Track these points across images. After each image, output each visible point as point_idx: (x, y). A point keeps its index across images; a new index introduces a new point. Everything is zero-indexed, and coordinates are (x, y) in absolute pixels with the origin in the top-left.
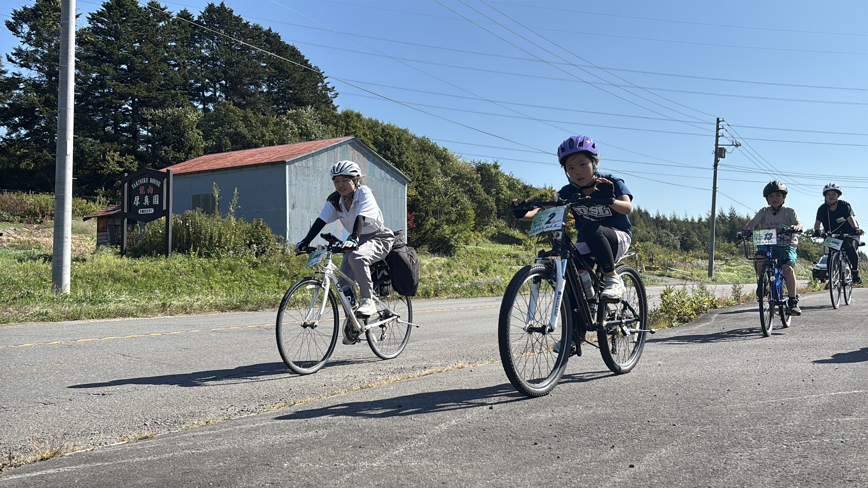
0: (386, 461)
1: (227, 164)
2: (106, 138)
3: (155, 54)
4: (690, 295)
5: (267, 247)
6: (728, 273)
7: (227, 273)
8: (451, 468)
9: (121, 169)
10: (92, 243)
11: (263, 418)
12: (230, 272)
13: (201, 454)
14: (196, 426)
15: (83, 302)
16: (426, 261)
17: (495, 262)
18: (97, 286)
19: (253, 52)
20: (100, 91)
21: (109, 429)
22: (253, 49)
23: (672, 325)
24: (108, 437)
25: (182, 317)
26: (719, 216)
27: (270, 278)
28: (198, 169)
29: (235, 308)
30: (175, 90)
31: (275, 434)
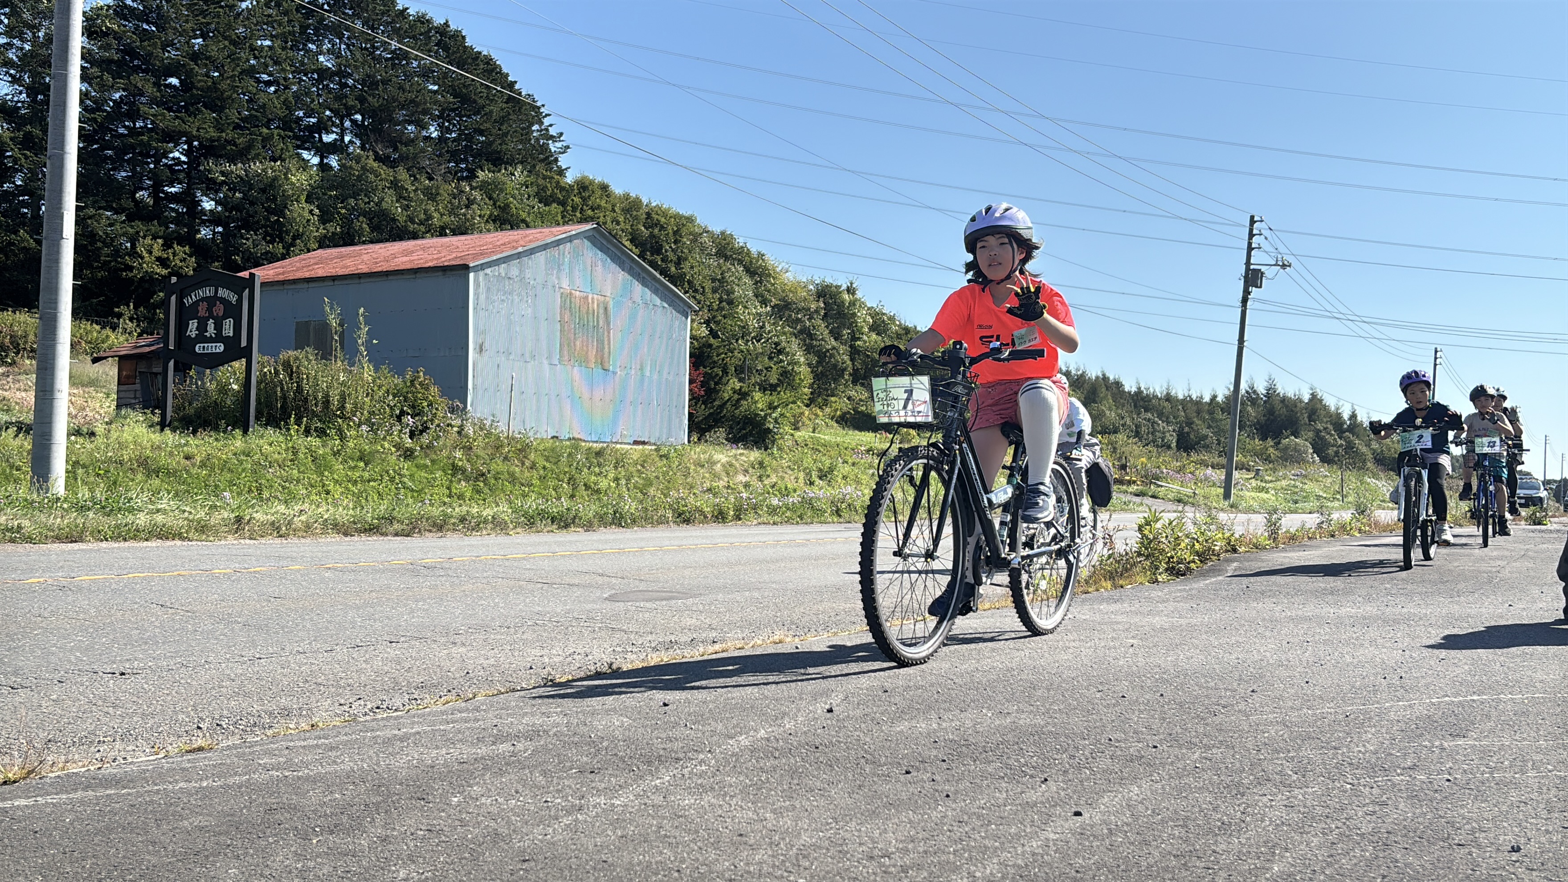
0: (637, 796)
1: (360, 267)
2: (139, 213)
3: (233, 60)
4: (1191, 528)
5: (432, 421)
6: (1258, 494)
7: (356, 466)
8: (755, 811)
9: (164, 272)
10: (108, 404)
11: (416, 720)
12: (362, 464)
13: (299, 778)
14: (293, 732)
15: (89, 509)
16: (721, 456)
17: (845, 462)
18: (115, 483)
19: (415, 64)
20: (127, 123)
21: (131, 735)
22: (416, 58)
23: (1157, 580)
24: (130, 748)
25: (272, 543)
26: (1247, 392)
27: (436, 478)
28: (307, 275)
29: (370, 530)
30: (269, 128)
31: (437, 747)
